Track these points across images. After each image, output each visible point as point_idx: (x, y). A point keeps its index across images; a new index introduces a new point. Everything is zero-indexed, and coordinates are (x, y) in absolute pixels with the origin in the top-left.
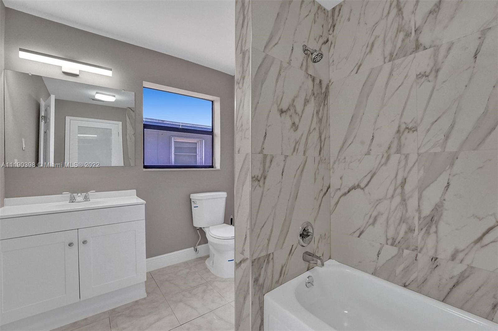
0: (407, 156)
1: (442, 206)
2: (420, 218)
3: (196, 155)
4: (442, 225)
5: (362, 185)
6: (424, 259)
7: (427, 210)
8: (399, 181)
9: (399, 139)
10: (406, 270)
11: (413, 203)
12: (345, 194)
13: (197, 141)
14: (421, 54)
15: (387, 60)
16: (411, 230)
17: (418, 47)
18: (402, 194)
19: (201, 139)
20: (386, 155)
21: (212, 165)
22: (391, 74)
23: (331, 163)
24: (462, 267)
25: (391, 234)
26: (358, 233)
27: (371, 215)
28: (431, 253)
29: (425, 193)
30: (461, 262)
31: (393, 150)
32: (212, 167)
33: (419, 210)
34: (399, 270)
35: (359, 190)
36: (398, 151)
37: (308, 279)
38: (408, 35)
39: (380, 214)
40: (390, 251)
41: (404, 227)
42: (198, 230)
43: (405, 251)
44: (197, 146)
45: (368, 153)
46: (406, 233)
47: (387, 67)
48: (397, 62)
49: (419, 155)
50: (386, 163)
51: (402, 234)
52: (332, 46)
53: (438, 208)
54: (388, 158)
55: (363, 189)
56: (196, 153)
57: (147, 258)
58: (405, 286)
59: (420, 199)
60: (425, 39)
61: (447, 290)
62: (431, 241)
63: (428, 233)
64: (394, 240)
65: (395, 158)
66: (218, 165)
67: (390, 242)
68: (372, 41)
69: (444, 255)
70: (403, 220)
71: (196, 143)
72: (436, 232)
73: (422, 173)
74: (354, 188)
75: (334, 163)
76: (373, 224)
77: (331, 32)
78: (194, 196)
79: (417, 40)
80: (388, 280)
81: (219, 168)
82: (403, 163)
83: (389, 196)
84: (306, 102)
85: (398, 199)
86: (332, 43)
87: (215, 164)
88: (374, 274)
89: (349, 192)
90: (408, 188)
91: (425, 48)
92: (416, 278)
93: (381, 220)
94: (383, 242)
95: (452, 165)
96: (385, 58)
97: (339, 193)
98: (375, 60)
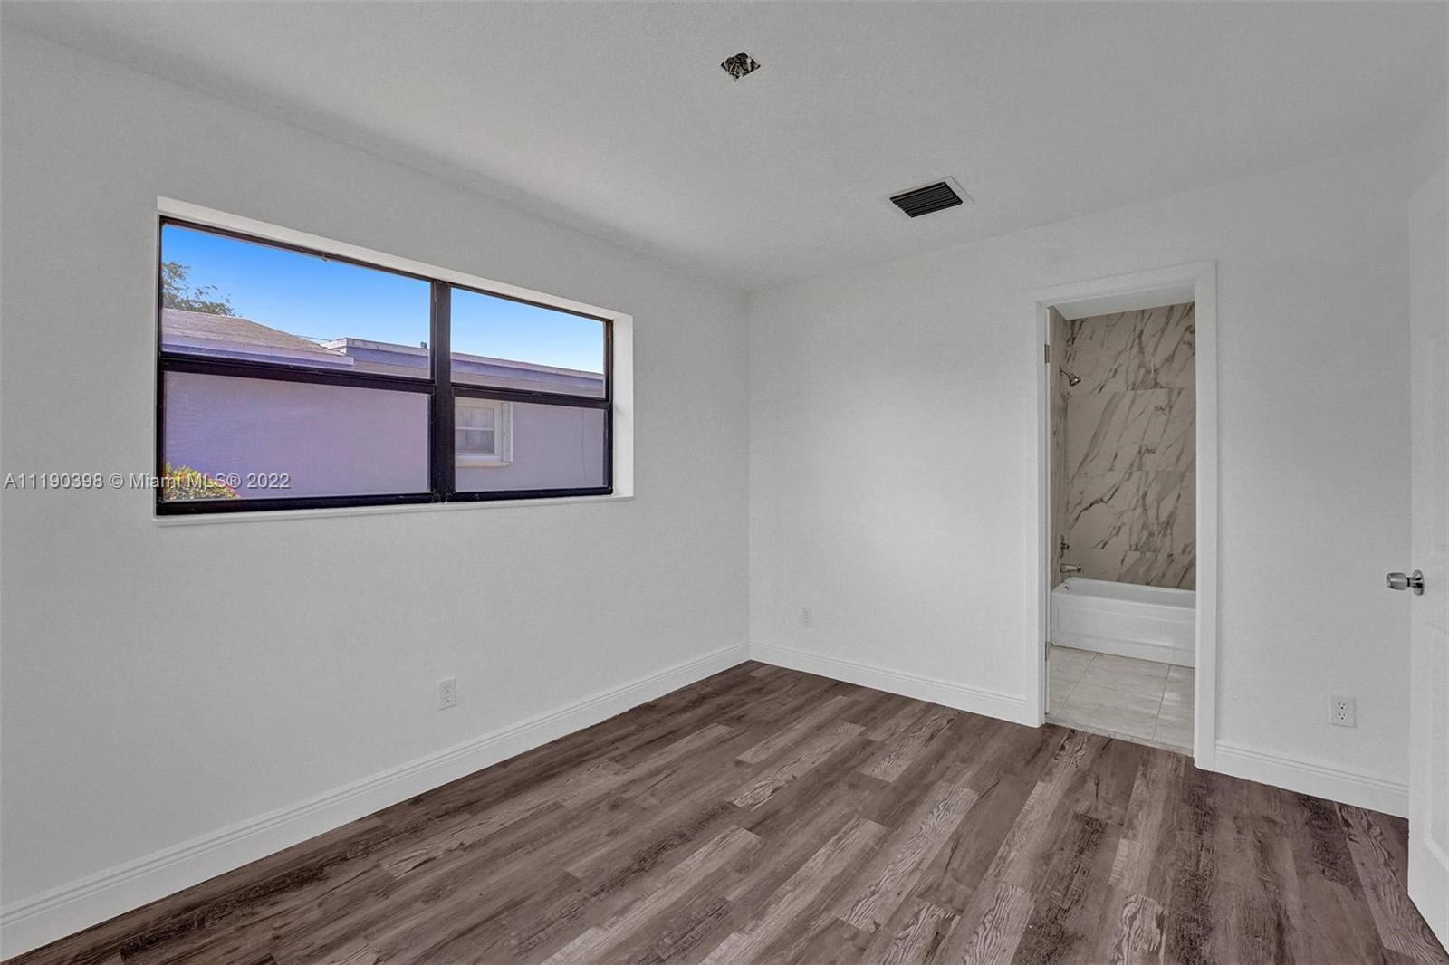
0: (1147, 473)
2: (1158, 524)
4: (1175, 527)
5: (1106, 499)
6: (1162, 557)
7: (1164, 517)
8: (1141, 494)
9: (1141, 458)
10: (1149, 570)
11: (1152, 513)
12: (1086, 509)
14: (1158, 390)
15: (1130, 387)
16: (1151, 535)
17: (1156, 385)
18: (1144, 505)
20: (1129, 472)
22: (1133, 401)
23: (1071, 477)
25: (1134, 540)
26: (1101, 546)
27: (1114, 526)
28: (1168, 551)
29: (1162, 503)
31: (1134, 468)
33: (1157, 518)
34: (1142, 571)
35: (1101, 504)
36: (1140, 469)
38: (1148, 372)
39: (1124, 524)
40: (1134, 556)
41: (1145, 533)
43: (1147, 554)
45: (1111, 469)
46: (1147, 538)
47: (1130, 394)
48: (1139, 392)
49: (1157, 472)
50: (1128, 479)
51: (1144, 539)
52: (1072, 358)
53: (1172, 515)
54: (1131, 474)
55: (1105, 502)
58: (1148, 584)
59: (1158, 509)
60: (1162, 379)
61: (1180, 577)
62: (1168, 541)
63: (1165, 535)
64: (1137, 546)
65: (1137, 474)
67: (1133, 548)
68: (1116, 367)
69: (1177, 551)
70: (1144, 527)
72: (1171, 534)
73: (1159, 486)
74: (1096, 502)
75: (1074, 478)
76: (1117, 534)
77: (1070, 343)
79: (1156, 379)
80: (1132, 582)
82: (1143, 480)
83: (1132, 507)
85: (1139, 510)
86: (1070, 355)
88: (1118, 581)
89: (1091, 506)
90: (1149, 499)
91: (1162, 388)
92: (1157, 575)
93: (1125, 530)
94: (1128, 548)
95: (1182, 480)
96: (1128, 386)
97: (1080, 508)
98: (1118, 385)
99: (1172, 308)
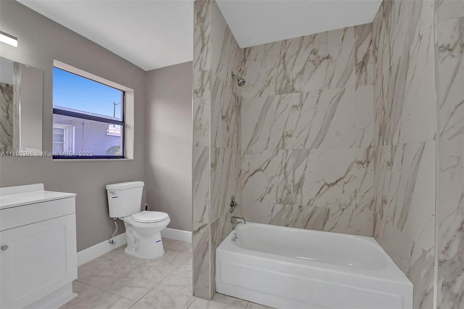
0: (287, 151)
1: (304, 177)
2: (293, 186)
3: (63, 144)
4: (304, 188)
5: (263, 168)
6: (296, 208)
7: (297, 181)
8: (283, 165)
9: (284, 141)
10: (288, 216)
11: (290, 178)
12: (252, 175)
13: (64, 127)
14: (294, 94)
15: (278, 93)
16: (289, 193)
17: (293, 90)
18: (285, 173)
19: (71, 125)
20: (276, 150)
21: (123, 155)
22: (279, 102)
23: (242, 153)
24: (313, 208)
25: (279, 196)
26: (260, 199)
27: (268, 187)
28: (299, 204)
29: (296, 171)
30: (312, 206)
31: (280, 147)
32: (123, 157)
33: (293, 181)
34: (283, 217)
35: (260, 172)
36: (283, 148)
37: (234, 236)
38: (288, 82)
39: (273, 186)
40: (279, 207)
41: (286, 192)
42: (115, 221)
43: (287, 206)
44: (63, 132)
45: (266, 148)
46: (287, 195)
47: (278, 97)
48: (283, 95)
49: (293, 150)
50: (276, 155)
51: (285, 196)
52: (244, 74)
53: (302, 179)
54: (277, 152)
55: (263, 171)
56: (63, 141)
57: (77, 252)
58: (287, 226)
59: (293, 175)
60: (297, 87)
61: (306, 221)
62: (299, 197)
63: (297, 193)
64: (281, 200)
65: (281, 152)
66: (130, 155)
67: (278, 202)
68: (269, 79)
69: (304, 204)
70: (285, 187)
71: (63, 130)
72: (301, 192)
73: (294, 160)
74: (257, 171)
75: (244, 154)
76: (269, 192)
77: (243, 64)
78: (109, 187)
79: (293, 86)
80: (278, 225)
81: (133, 159)
82: (285, 154)
83: (278, 174)
84: (233, 111)
85: (283, 176)
86: (243, 72)
87: (126, 155)
88: (269, 224)
89: (254, 173)
90: (288, 169)
91: (297, 92)
92: (292, 219)
93: (274, 189)
94: (275, 202)
95: (308, 156)
96: (276, 92)
97: (247, 175)
98: (270, 91)
99: (303, 38)
